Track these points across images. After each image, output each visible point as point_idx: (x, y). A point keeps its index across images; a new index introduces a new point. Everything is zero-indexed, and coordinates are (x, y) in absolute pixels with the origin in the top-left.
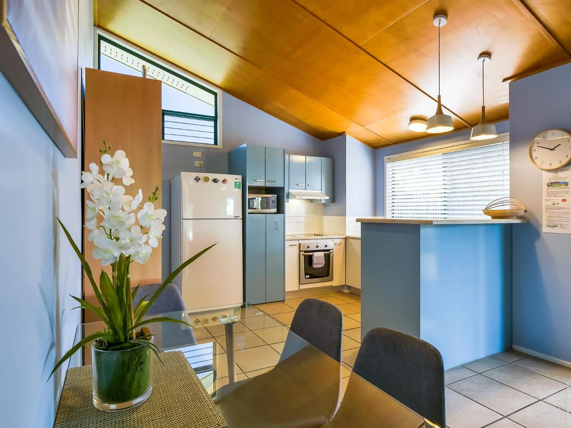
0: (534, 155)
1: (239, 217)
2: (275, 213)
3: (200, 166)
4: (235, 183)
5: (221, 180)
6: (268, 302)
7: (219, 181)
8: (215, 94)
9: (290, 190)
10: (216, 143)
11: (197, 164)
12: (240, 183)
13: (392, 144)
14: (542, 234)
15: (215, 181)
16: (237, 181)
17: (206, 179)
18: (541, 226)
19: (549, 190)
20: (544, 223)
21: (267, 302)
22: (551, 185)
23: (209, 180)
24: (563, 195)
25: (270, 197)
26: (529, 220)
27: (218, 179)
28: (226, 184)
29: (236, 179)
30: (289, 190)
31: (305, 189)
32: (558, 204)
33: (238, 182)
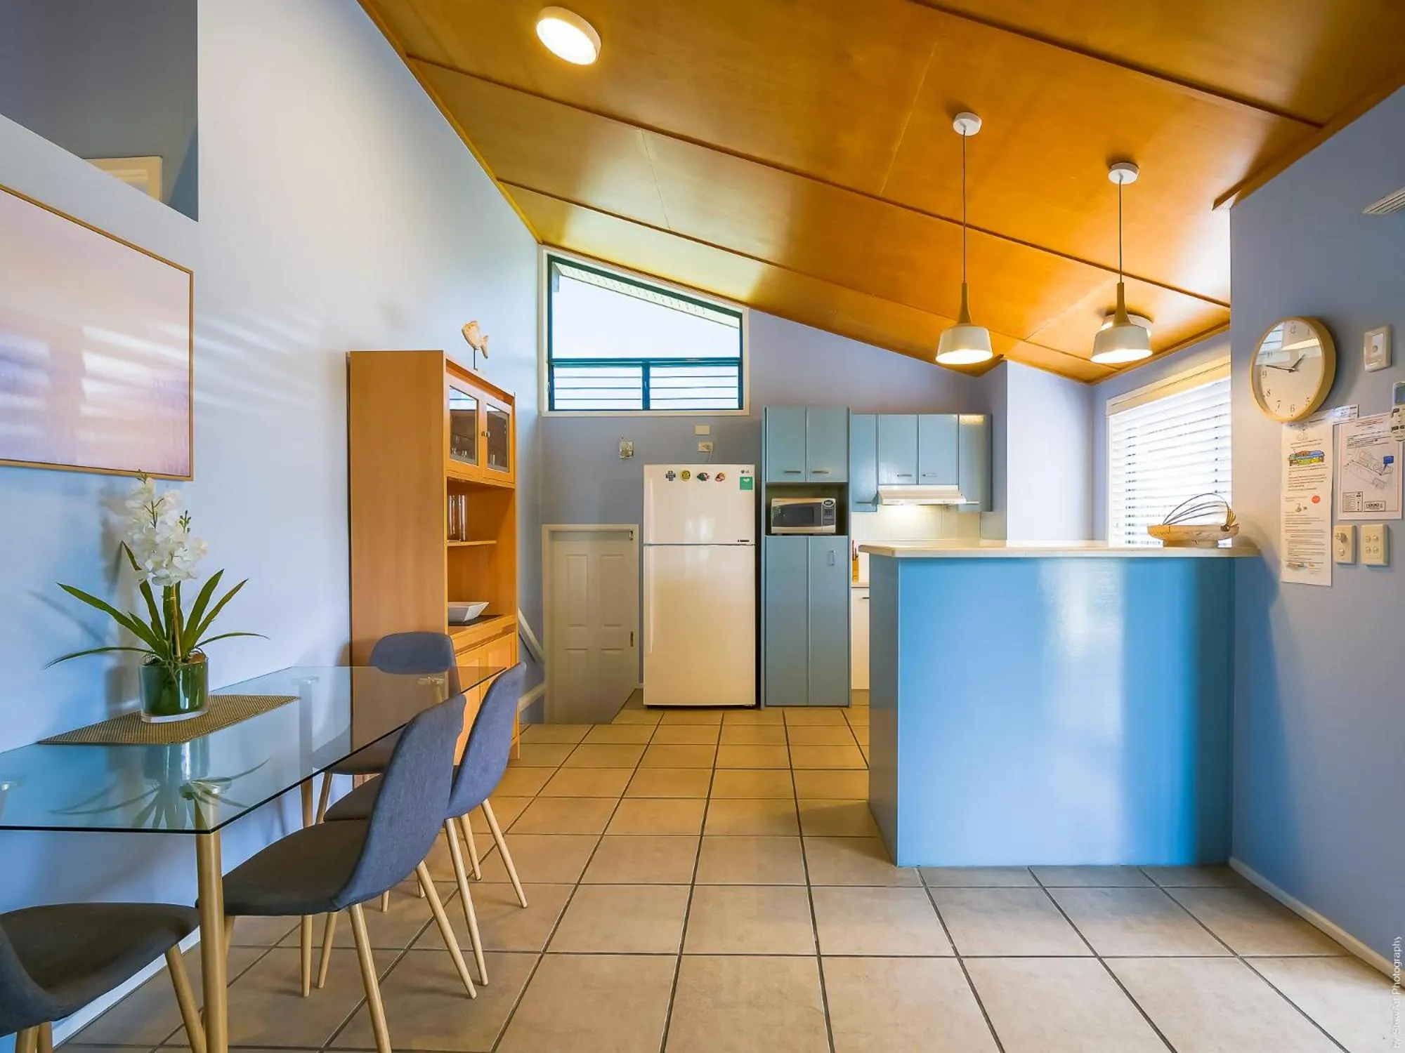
0: (1266, 384)
1: (747, 541)
2: (833, 534)
3: (707, 450)
4: (742, 478)
5: (713, 475)
6: (812, 704)
7: (708, 477)
8: (739, 315)
9: (880, 486)
10: (741, 407)
11: (701, 447)
12: (751, 478)
13: (1116, 370)
14: (1282, 587)
15: (702, 477)
16: (745, 475)
17: (686, 475)
18: (1279, 562)
19: (1294, 475)
20: (1284, 558)
21: (810, 704)
22: (1297, 458)
23: (689, 475)
24: (1312, 486)
25: (821, 503)
26: (1259, 551)
27: (706, 474)
28: (723, 481)
29: (743, 472)
30: (877, 488)
31: (918, 484)
32: (1306, 508)
33: (746, 478)
